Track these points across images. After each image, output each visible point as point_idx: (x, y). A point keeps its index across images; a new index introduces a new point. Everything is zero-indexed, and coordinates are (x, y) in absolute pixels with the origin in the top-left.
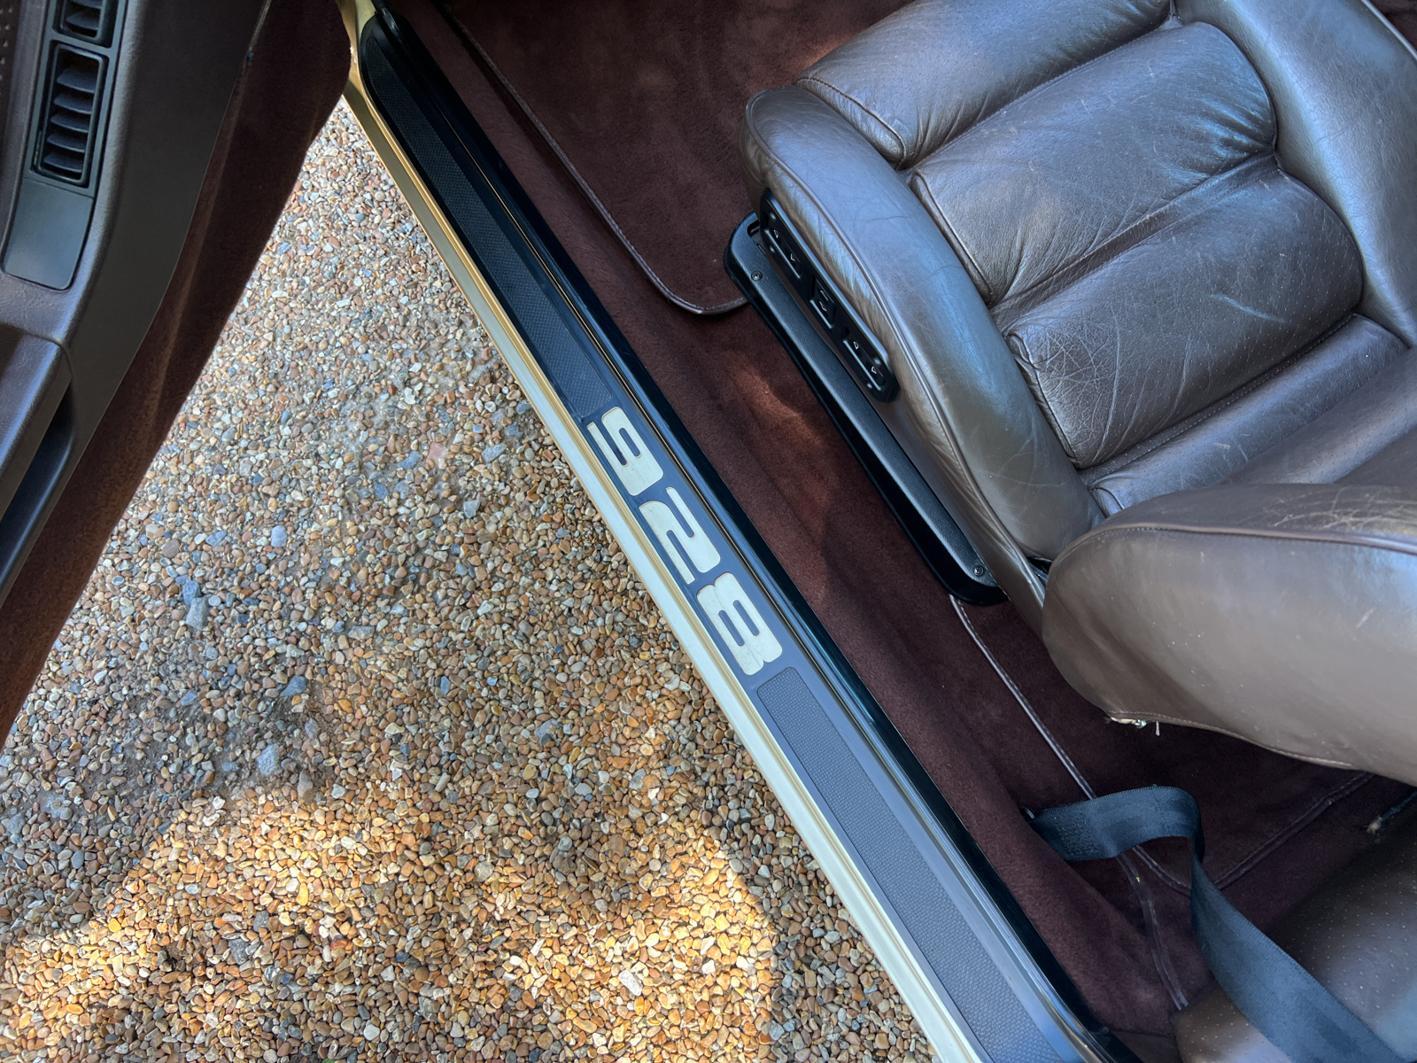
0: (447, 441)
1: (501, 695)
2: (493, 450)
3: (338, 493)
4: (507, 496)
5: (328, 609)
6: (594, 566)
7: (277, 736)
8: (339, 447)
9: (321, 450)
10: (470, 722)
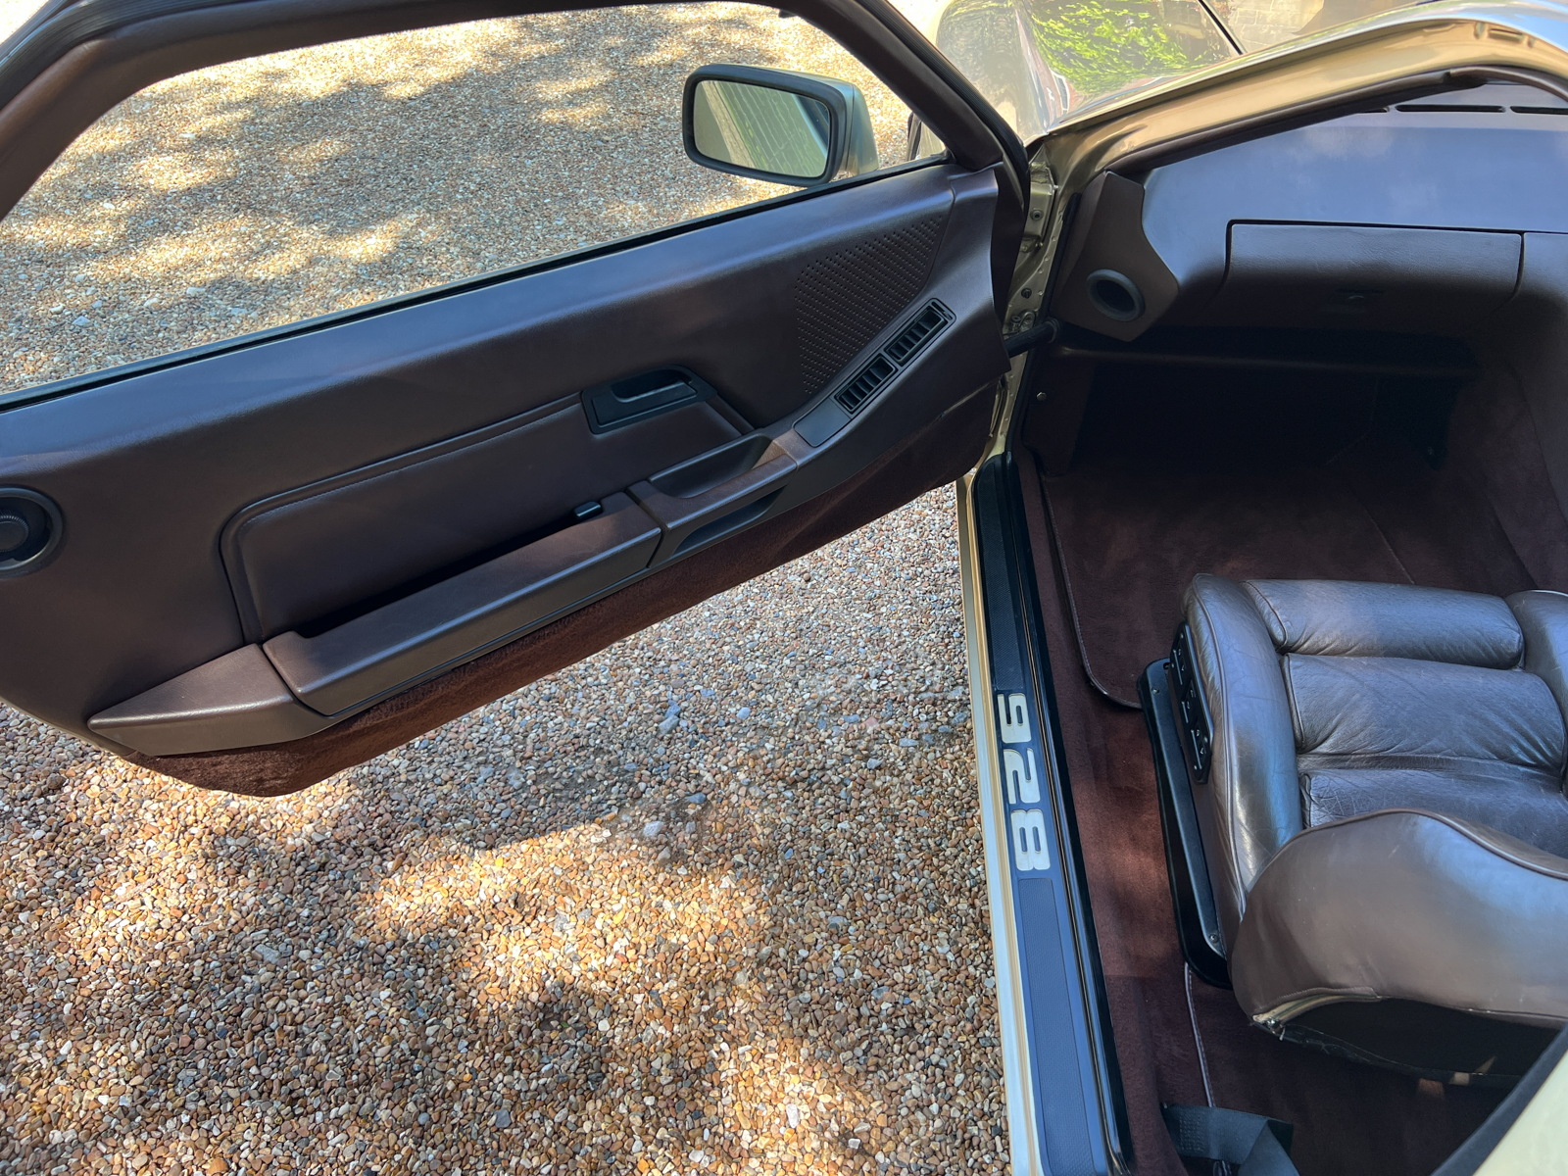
0: (881, 720)
1: (821, 882)
2: (908, 741)
3: (795, 711)
4: (901, 771)
5: (746, 768)
6: (932, 845)
7: (667, 819)
8: (813, 687)
9: (800, 683)
10: (791, 885)
